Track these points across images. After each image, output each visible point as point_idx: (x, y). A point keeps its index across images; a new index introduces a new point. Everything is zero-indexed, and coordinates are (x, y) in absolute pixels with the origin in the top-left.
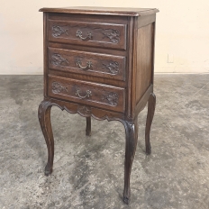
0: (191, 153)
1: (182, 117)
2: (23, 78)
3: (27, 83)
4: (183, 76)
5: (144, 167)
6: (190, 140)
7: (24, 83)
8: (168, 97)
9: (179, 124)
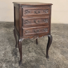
0: (51, 49)
5: (35, 52)
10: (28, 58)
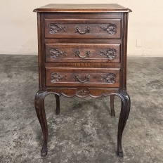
0: (143, 126)
1: (141, 94)
2: (16, 57)
3: (19, 61)
4: (150, 58)
5: (98, 133)
6: (144, 114)
7: (17, 61)
8: (132, 76)
9: (137, 100)
10: (77, 151)
